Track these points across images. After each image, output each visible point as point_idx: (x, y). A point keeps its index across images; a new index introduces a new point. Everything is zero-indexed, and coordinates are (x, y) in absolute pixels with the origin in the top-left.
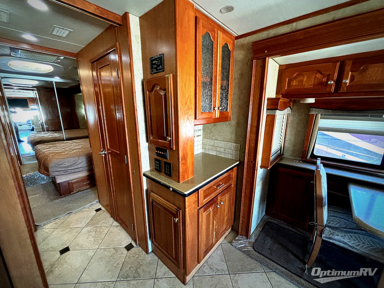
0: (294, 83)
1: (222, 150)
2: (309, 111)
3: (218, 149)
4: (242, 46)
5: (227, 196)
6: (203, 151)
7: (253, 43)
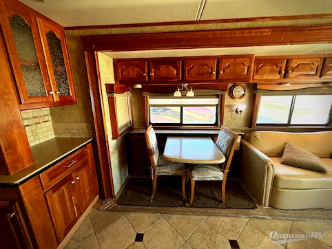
0: (125, 73)
1: (76, 131)
2: (142, 94)
3: (72, 131)
4: (73, 38)
5: (84, 171)
6: (57, 136)
7: (81, 36)
